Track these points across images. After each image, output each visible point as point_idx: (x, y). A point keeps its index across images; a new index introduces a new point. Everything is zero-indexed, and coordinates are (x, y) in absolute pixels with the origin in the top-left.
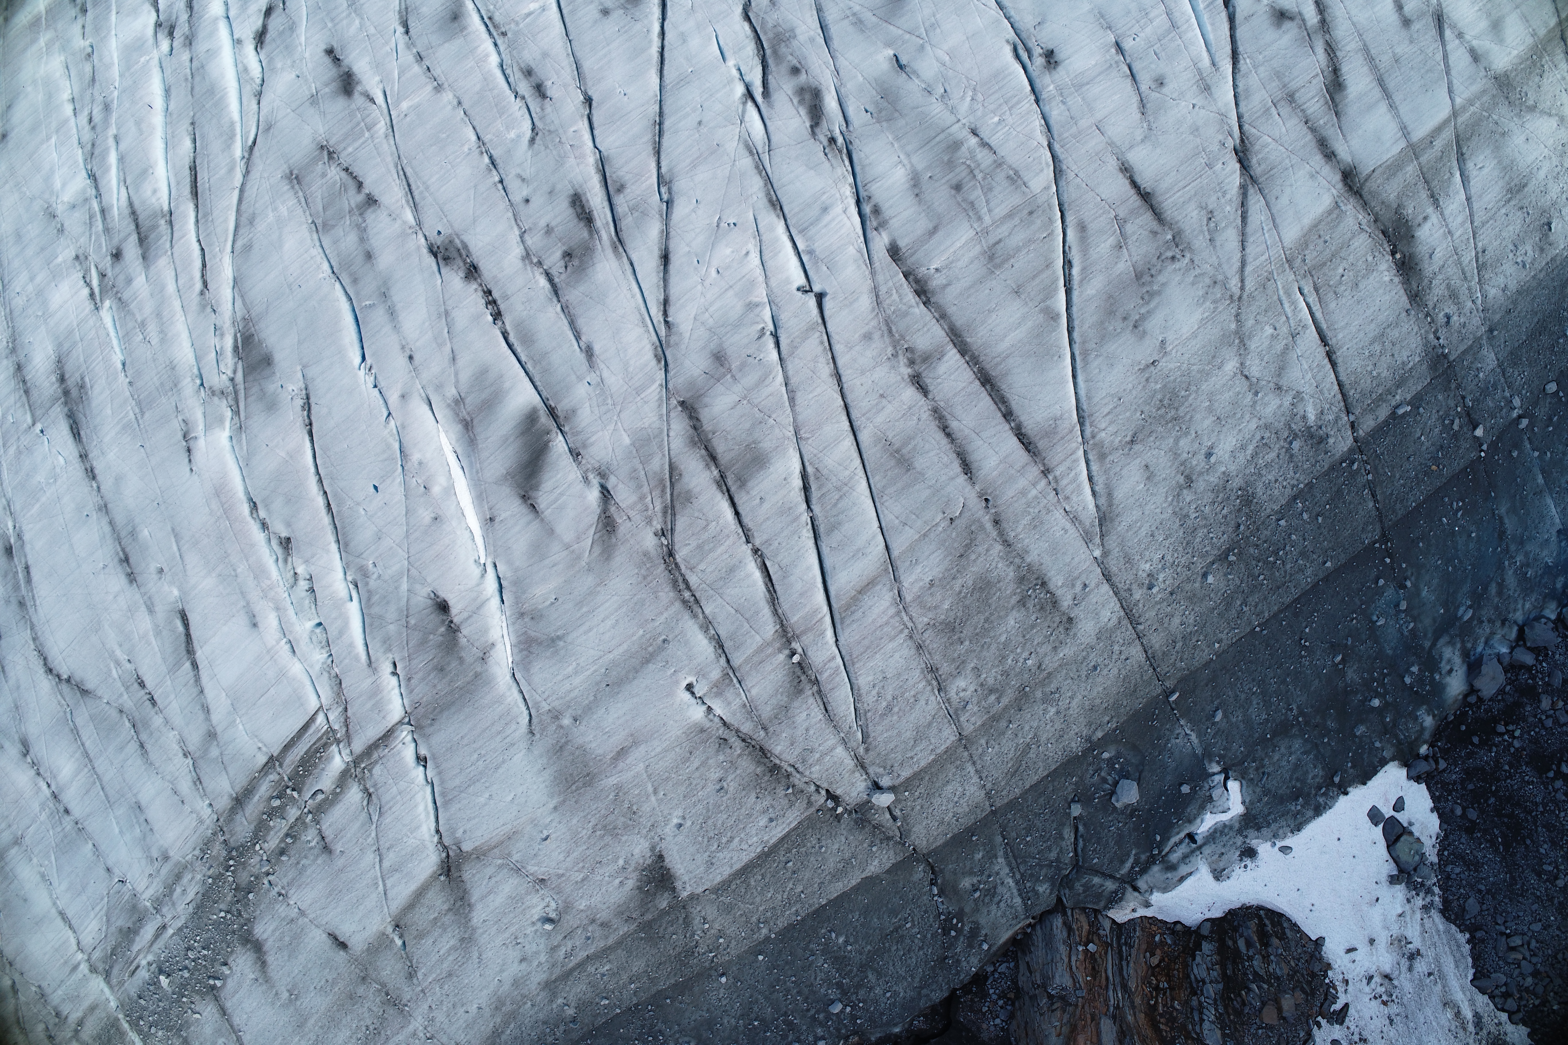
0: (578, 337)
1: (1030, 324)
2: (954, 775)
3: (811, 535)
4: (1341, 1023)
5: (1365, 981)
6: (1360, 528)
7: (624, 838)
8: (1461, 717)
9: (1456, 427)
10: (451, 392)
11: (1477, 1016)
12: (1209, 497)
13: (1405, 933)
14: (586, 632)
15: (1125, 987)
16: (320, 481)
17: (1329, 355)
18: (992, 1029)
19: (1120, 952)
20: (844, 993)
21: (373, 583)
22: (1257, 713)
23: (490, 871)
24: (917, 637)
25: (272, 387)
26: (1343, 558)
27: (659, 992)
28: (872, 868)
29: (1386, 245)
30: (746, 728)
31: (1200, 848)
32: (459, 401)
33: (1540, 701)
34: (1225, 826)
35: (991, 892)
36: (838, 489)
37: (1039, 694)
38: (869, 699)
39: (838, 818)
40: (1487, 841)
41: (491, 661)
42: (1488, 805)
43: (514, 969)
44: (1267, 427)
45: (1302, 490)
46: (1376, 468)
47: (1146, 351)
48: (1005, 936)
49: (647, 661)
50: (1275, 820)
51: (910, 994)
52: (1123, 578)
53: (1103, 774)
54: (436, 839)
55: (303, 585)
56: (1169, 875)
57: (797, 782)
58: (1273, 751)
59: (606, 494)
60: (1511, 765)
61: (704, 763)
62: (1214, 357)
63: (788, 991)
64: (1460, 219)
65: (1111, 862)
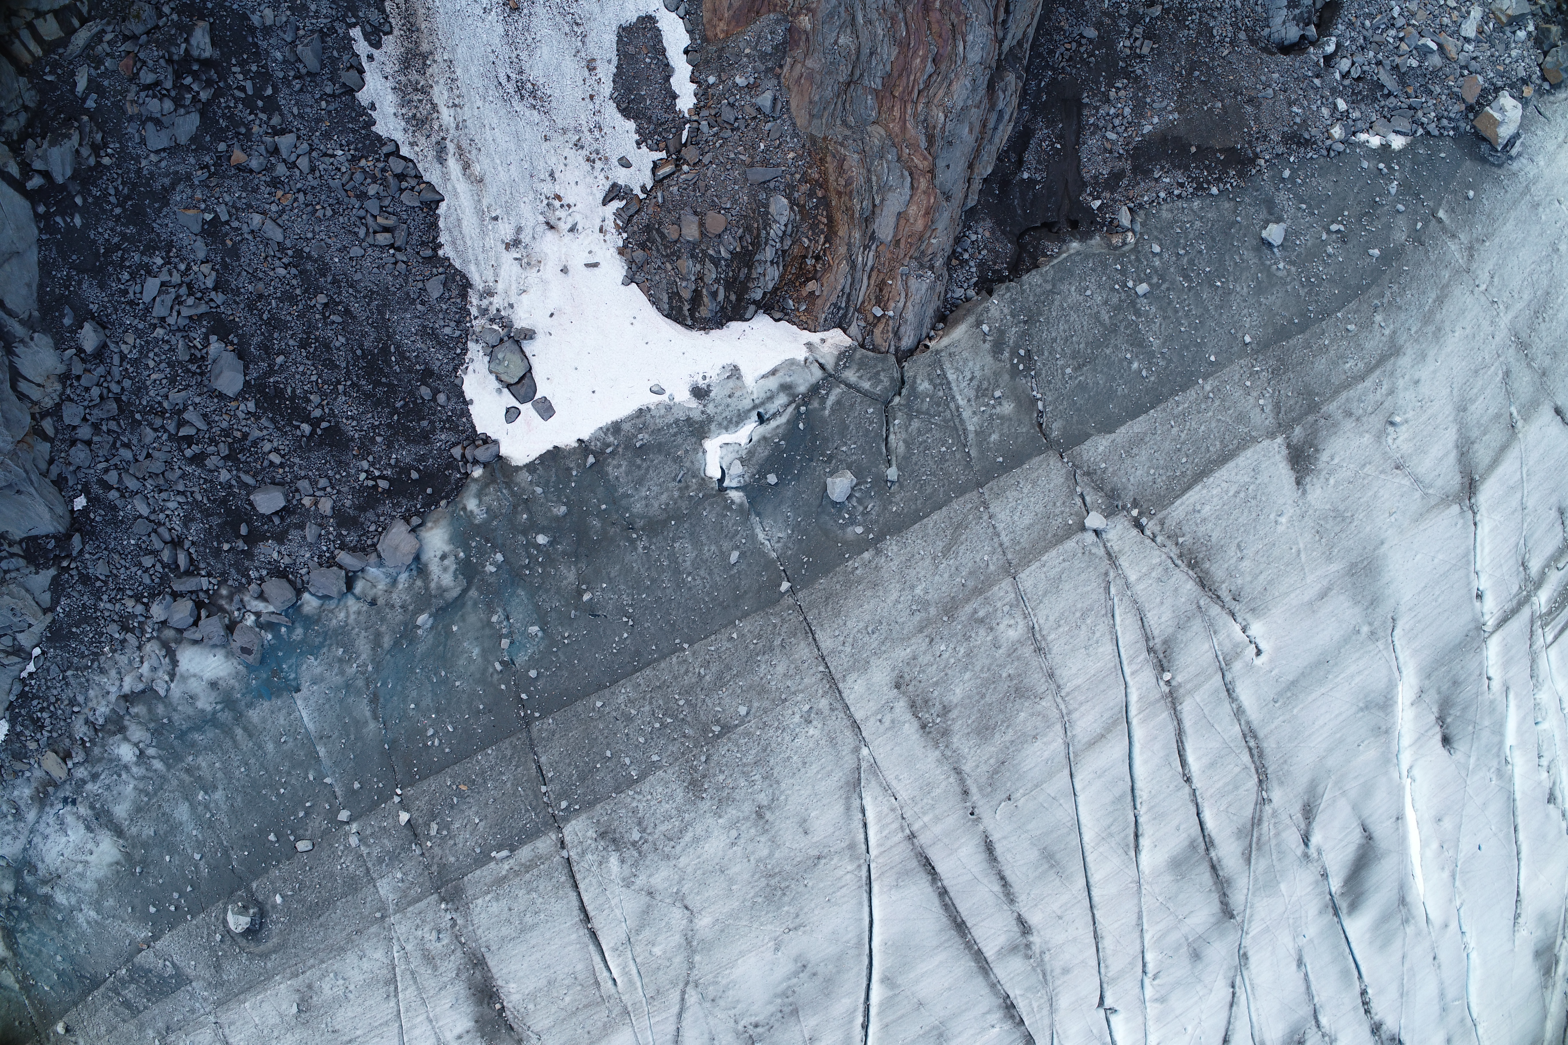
0: (1306, 975)
1: (912, 975)
2: (1022, 535)
3: (1138, 793)
4: (614, 185)
5: (579, 227)
6: (557, 736)
7: (1328, 506)
8: (431, 502)
9: (434, 827)
10: (1410, 930)
11: (441, 159)
12: (738, 795)
13: (520, 270)
14: (1340, 714)
15: (853, 266)
16: (1518, 854)
17: (587, 918)
18: (980, 230)
19: (848, 302)
20: (1133, 303)
21: (1495, 764)
22: (686, 550)
23: (1439, 483)
24: (1053, 687)
25: (1539, 933)
26: (579, 706)
27: (1302, 332)
28: (1104, 442)
29: (510, 1017)
30: (1215, 610)
31: (755, 407)
32: (1406, 921)
33: (333, 508)
34: (727, 429)
35: (982, 392)
36: (1111, 835)
37: (933, 611)
38: (1102, 628)
39: (1135, 504)
40: (408, 359)
41: (1416, 689)
42: (404, 399)
43: (1424, 373)
44: (668, 857)
45: (628, 787)
46: (536, 796)
47: (797, 943)
48: (960, 332)
49: (1294, 683)
50: (669, 426)
51: (1064, 287)
52: (838, 722)
53: (861, 508)
54: (1478, 518)
55: (1544, 762)
56: (788, 379)
57: (1174, 548)
58: (667, 504)
59: (1306, 840)
60: (373, 441)
61: (1256, 577)
62: (722, 931)
63: (1187, 315)
64: (417, 1032)
65: (852, 405)
